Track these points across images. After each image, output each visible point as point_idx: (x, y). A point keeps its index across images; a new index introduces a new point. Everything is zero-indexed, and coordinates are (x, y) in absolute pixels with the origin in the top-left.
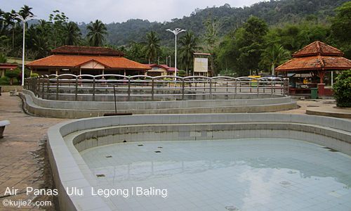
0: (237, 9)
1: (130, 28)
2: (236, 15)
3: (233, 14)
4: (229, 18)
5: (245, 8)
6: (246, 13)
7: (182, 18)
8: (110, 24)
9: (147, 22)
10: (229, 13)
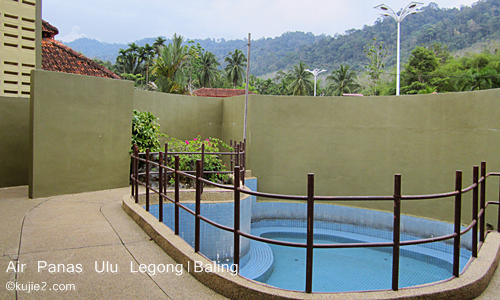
0: (450, 11)
1: (286, 46)
2: (446, 20)
3: (441, 18)
4: (434, 26)
5: (462, 8)
6: (462, 18)
7: (361, 28)
8: (259, 41)
9: (310, 36)
10: (436, 17)
